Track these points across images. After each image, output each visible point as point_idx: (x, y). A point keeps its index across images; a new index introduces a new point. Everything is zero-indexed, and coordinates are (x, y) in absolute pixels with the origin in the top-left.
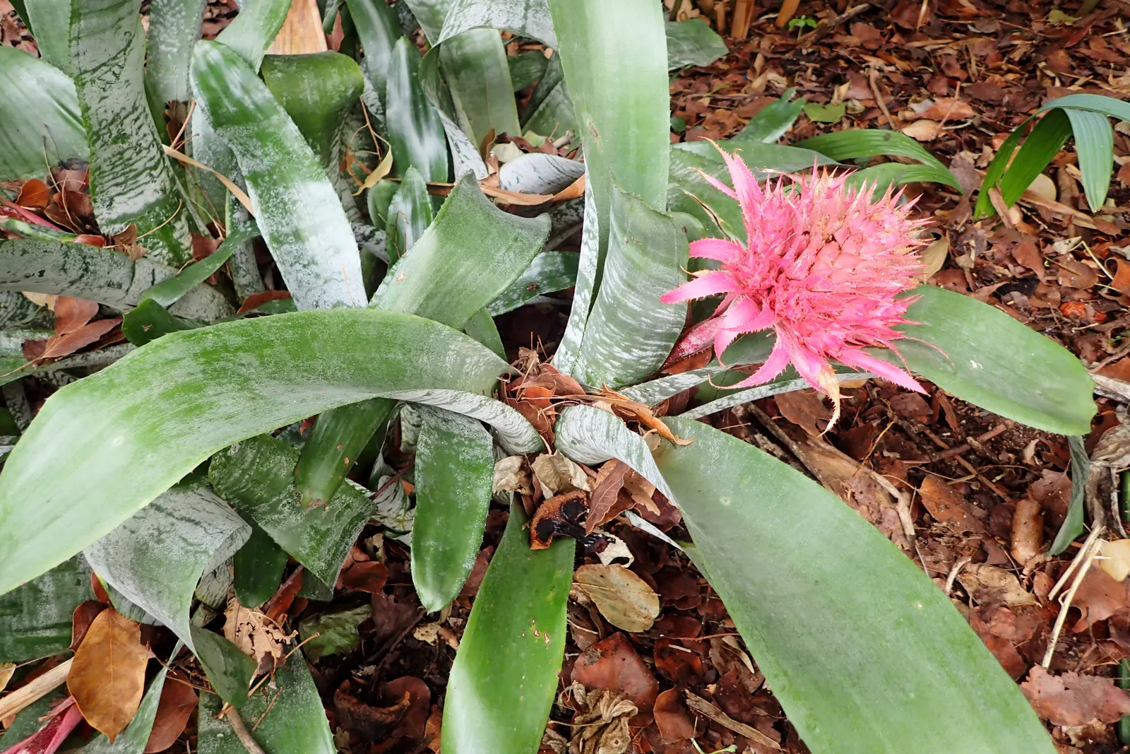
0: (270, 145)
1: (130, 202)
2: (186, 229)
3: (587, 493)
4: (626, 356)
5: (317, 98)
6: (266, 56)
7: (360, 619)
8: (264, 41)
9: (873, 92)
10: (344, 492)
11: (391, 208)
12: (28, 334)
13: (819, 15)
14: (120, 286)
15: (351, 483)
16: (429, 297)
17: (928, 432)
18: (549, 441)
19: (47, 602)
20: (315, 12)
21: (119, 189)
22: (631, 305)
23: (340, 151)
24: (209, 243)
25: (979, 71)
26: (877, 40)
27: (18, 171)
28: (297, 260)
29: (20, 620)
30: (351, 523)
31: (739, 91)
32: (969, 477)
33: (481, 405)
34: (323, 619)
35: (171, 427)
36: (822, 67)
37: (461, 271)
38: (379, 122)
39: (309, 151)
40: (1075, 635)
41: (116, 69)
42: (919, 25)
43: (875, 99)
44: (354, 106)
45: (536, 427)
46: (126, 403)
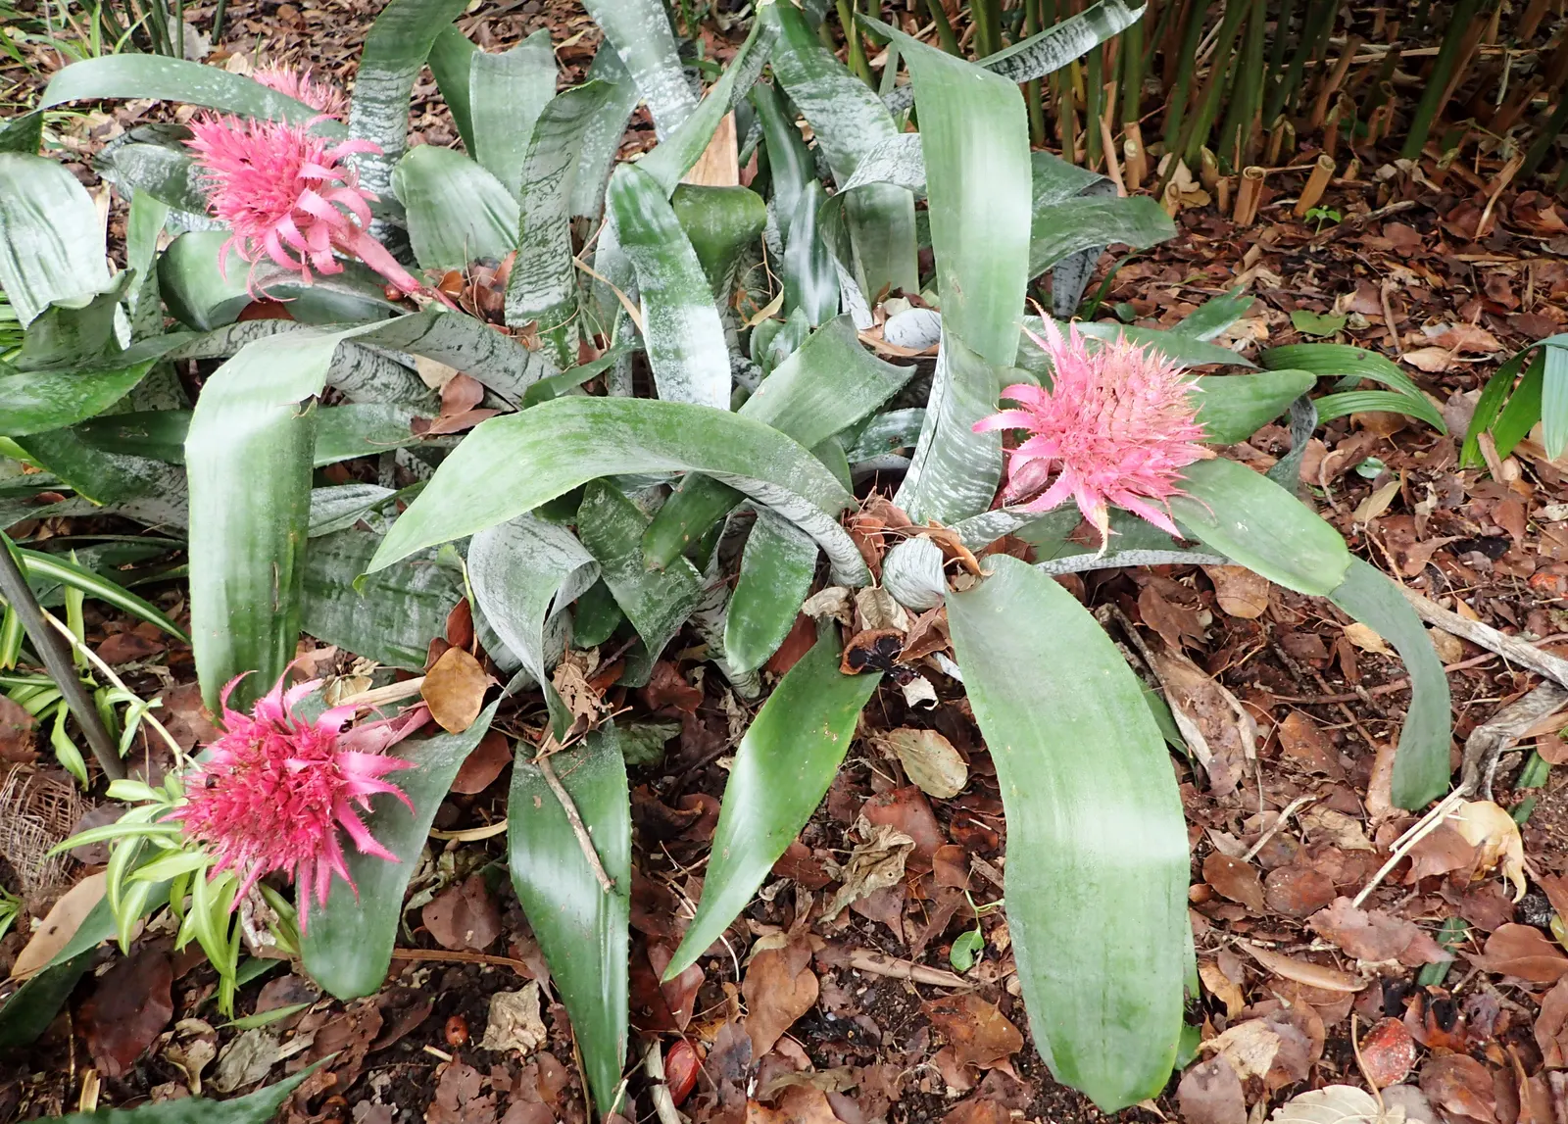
0: (668, 267)
1: (537, 301)
2: (577, 334)
3: (905, 633)
4: (953, 494)
5: (719, 229)
6: (680, 185)
7: (669, 736)
8: (680, 171)
9: (1382, 309)
10: (679, 568)
11: (771, 345)
12: (417, 412)
13: (1350, 207)
14: (513, 374)
15: (687, 562)
16: (784, 414)
17: (1318, 677)
18: (876, 576)
19: (412, 626)
20: (733, 145)
21: (530, 288)
22: (956, 440)
23: (732, 286)
24: (593, 353)
25: (1534, 299)
26: (1415, 246)
27: (441, 262)
28: (673, 376)
29: (390, 634)
30: (680, 602)
31: (1218, 286)
32: (1345, 726)
33: (812, 515)
34: (634, 727)
35: (565, 458)
36: (1327, 269)
37: (817, 396)
38: (776, 262)
39: (702, 277)
40: (1406, 887)
41: (553, 183)
42: (1478, 234)
43: (1383, 316)
44: (754, 243)
45: (865, 558)
46: (532, 437)
